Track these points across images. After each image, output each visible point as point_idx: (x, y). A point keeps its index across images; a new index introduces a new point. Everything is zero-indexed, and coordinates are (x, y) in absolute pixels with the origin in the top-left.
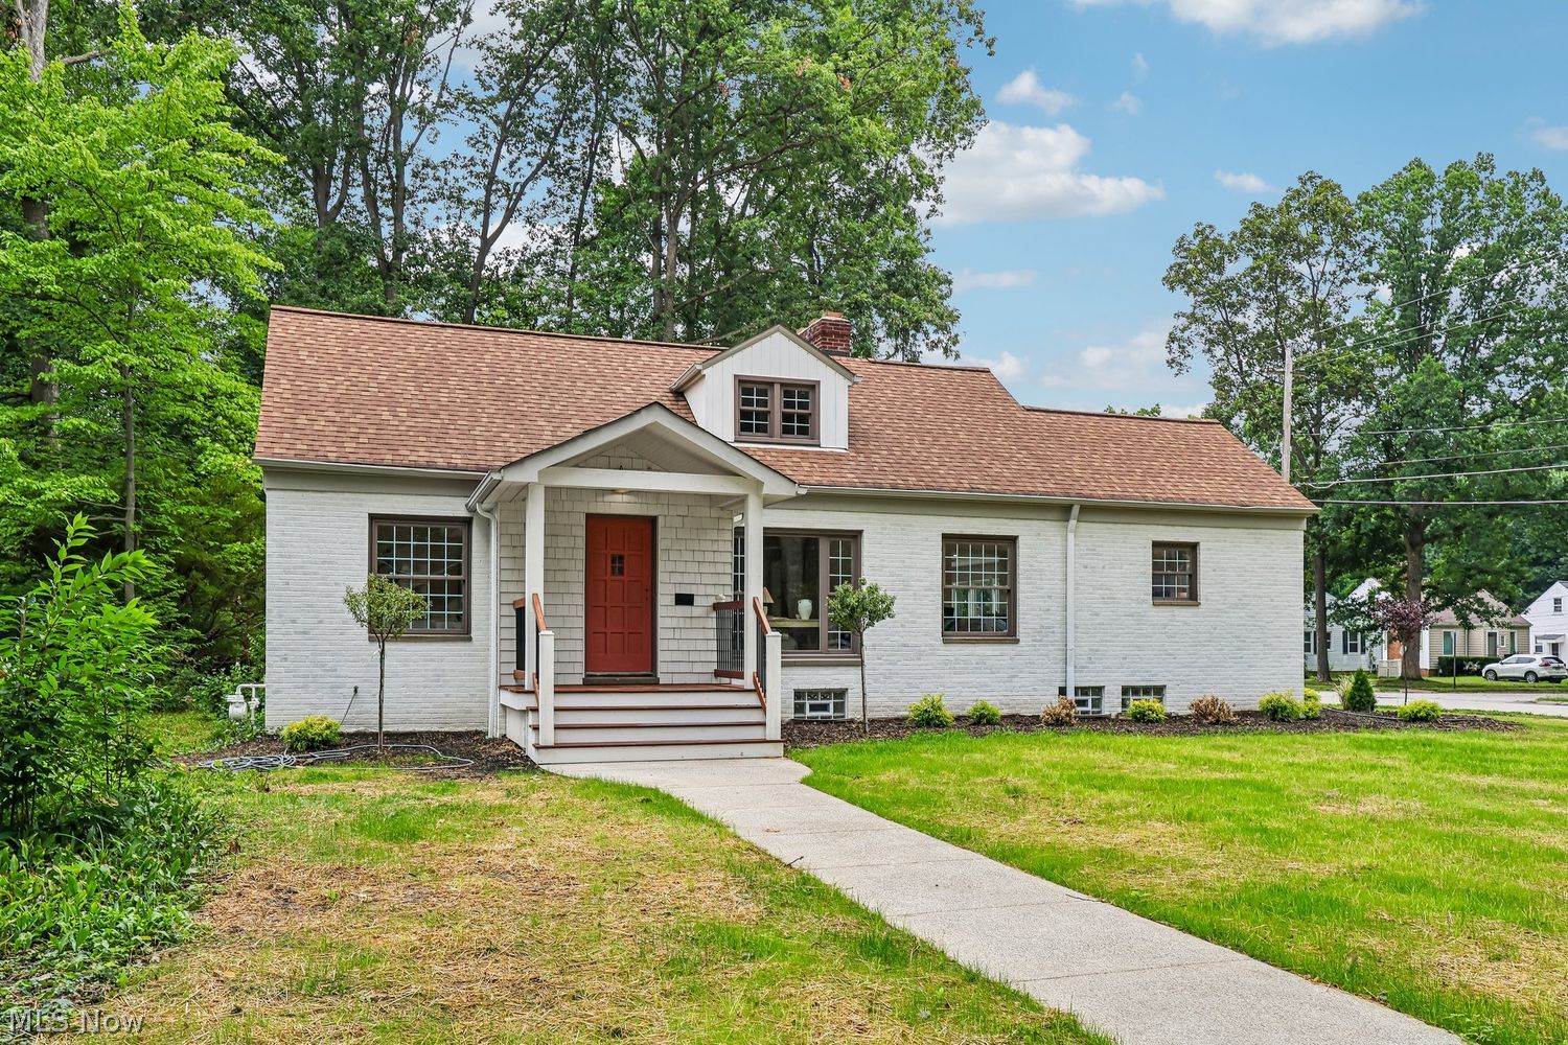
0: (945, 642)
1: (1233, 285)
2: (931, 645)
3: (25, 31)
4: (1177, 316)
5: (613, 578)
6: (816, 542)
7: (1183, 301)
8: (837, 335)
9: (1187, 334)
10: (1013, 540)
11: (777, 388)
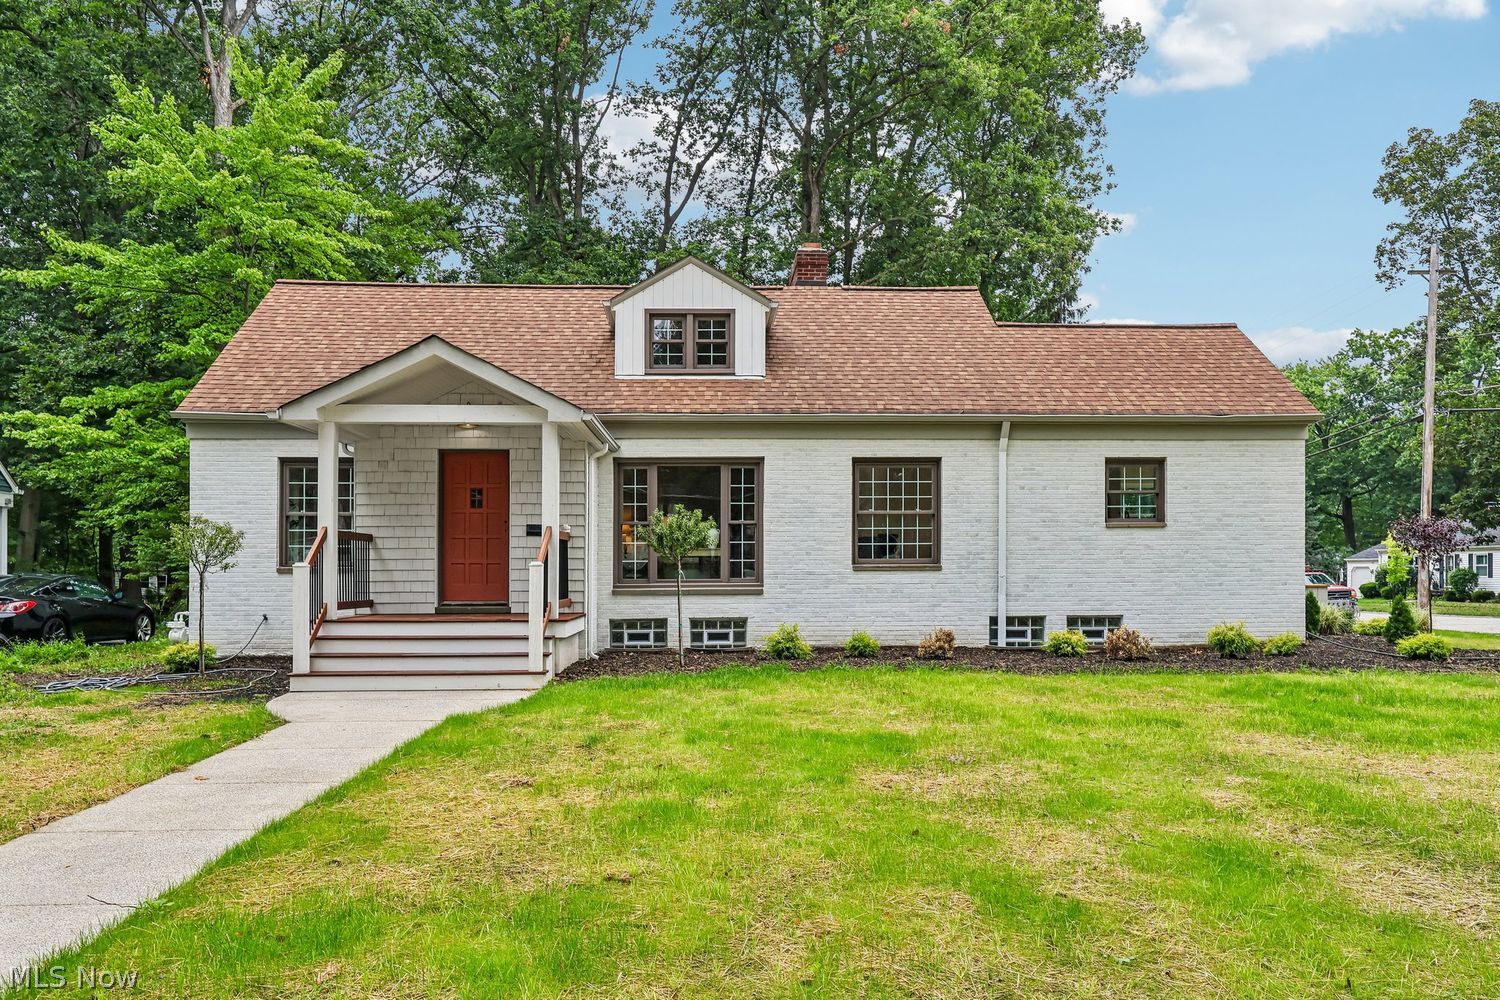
0: (856, 570)
1: (1458, 189)
2: (839, 573)
3: (214, 78)
4: (1391, 227)
5: (473, 510)
6: (717, 470)
7: (1398, 211)
8: (813, 265)
9: (1397, 246)
10: (937, 461)
11: (690, 319)
